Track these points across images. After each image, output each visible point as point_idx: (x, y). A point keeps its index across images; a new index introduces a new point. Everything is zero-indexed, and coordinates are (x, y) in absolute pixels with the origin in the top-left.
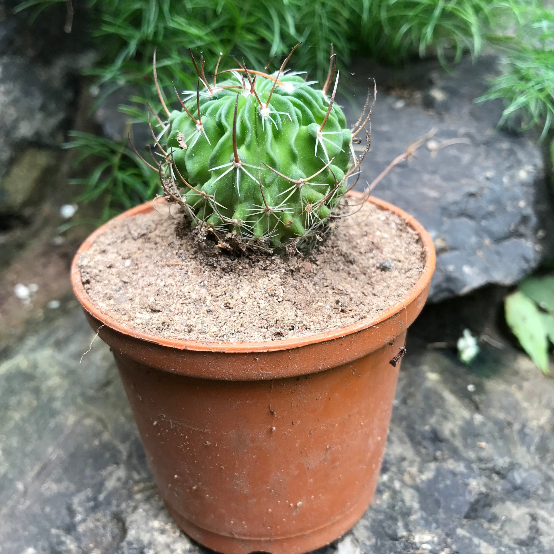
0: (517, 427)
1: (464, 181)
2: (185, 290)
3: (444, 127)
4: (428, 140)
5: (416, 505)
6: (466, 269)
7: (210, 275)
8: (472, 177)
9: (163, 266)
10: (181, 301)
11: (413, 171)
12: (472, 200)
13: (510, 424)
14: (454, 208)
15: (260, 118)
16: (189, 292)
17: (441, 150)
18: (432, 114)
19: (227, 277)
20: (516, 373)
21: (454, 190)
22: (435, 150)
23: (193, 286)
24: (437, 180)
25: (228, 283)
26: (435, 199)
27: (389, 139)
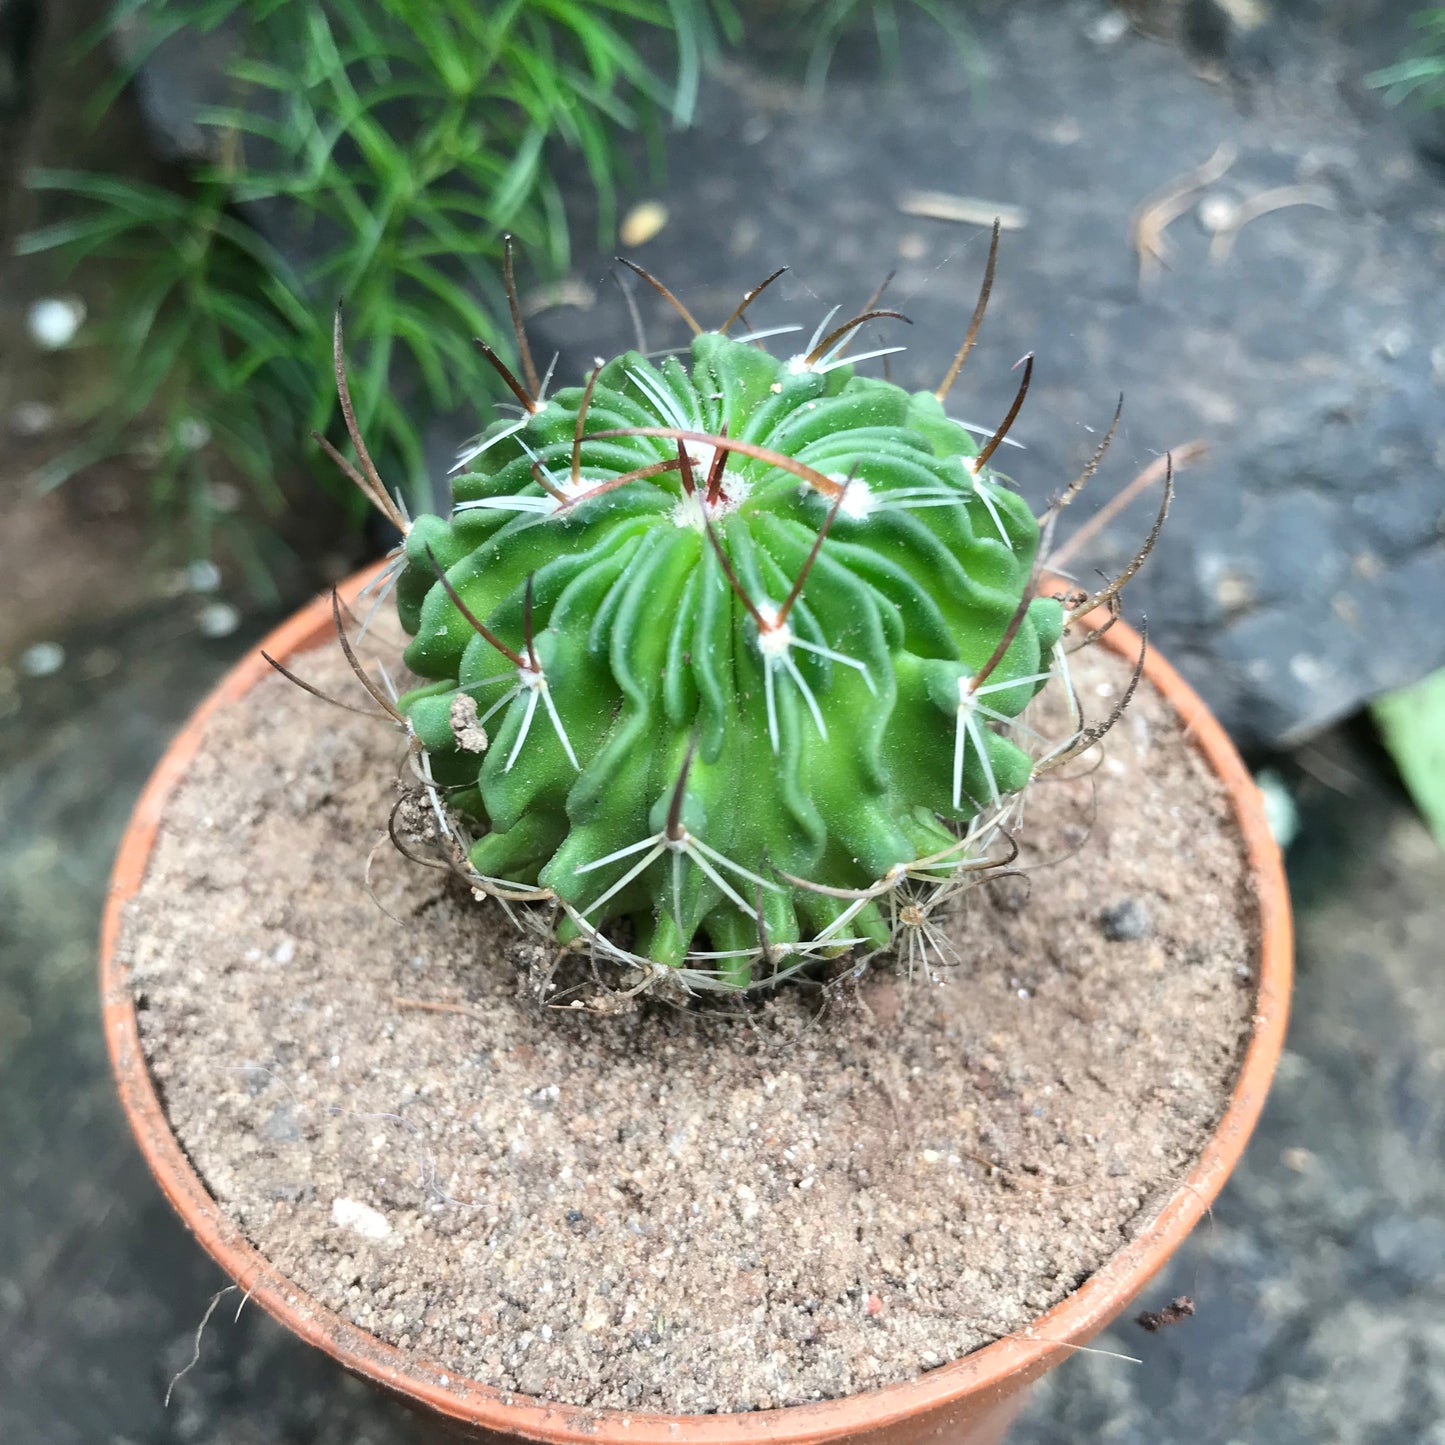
0: (1386, 1070)
1: (1315, 365)
2: (489, 1120)
3: (1253, 135)
4: (1203, 191)
5: (1120, 1389)
6: (1305, 670)
7: (566, 1060)
8: (1336, 347)
9: (405, 1010)
10: (476, 1165)
11: (1157, 316)
12: (1332, 432)
13: (1366, 1063)
14: (1281, 463)
15: (756, 661)
16: (501, 1131)
17: (1246, 233)
18: (1217, 79)
19: (622, 1071)
20: (1388, 879)
21: (1286, 395)
22: (1227, 233)
23: (514, 1105)
24: (1232, 357)
25: (628, 1093)
26: (1227, 433)
27: (1079, 181)
